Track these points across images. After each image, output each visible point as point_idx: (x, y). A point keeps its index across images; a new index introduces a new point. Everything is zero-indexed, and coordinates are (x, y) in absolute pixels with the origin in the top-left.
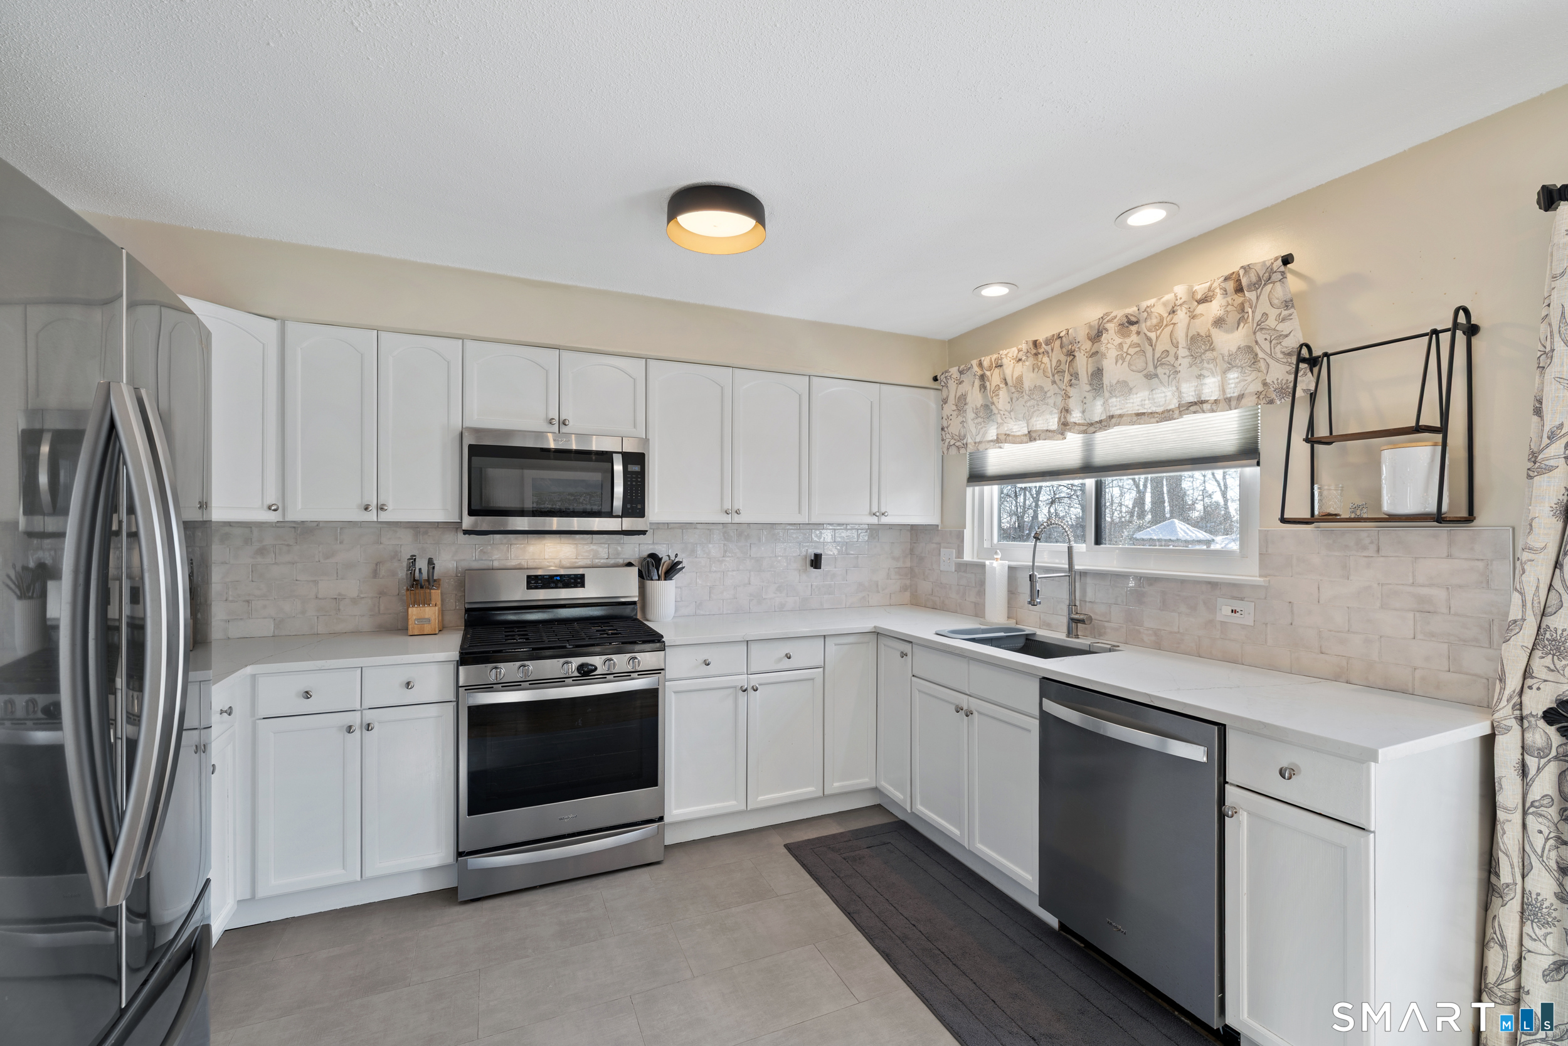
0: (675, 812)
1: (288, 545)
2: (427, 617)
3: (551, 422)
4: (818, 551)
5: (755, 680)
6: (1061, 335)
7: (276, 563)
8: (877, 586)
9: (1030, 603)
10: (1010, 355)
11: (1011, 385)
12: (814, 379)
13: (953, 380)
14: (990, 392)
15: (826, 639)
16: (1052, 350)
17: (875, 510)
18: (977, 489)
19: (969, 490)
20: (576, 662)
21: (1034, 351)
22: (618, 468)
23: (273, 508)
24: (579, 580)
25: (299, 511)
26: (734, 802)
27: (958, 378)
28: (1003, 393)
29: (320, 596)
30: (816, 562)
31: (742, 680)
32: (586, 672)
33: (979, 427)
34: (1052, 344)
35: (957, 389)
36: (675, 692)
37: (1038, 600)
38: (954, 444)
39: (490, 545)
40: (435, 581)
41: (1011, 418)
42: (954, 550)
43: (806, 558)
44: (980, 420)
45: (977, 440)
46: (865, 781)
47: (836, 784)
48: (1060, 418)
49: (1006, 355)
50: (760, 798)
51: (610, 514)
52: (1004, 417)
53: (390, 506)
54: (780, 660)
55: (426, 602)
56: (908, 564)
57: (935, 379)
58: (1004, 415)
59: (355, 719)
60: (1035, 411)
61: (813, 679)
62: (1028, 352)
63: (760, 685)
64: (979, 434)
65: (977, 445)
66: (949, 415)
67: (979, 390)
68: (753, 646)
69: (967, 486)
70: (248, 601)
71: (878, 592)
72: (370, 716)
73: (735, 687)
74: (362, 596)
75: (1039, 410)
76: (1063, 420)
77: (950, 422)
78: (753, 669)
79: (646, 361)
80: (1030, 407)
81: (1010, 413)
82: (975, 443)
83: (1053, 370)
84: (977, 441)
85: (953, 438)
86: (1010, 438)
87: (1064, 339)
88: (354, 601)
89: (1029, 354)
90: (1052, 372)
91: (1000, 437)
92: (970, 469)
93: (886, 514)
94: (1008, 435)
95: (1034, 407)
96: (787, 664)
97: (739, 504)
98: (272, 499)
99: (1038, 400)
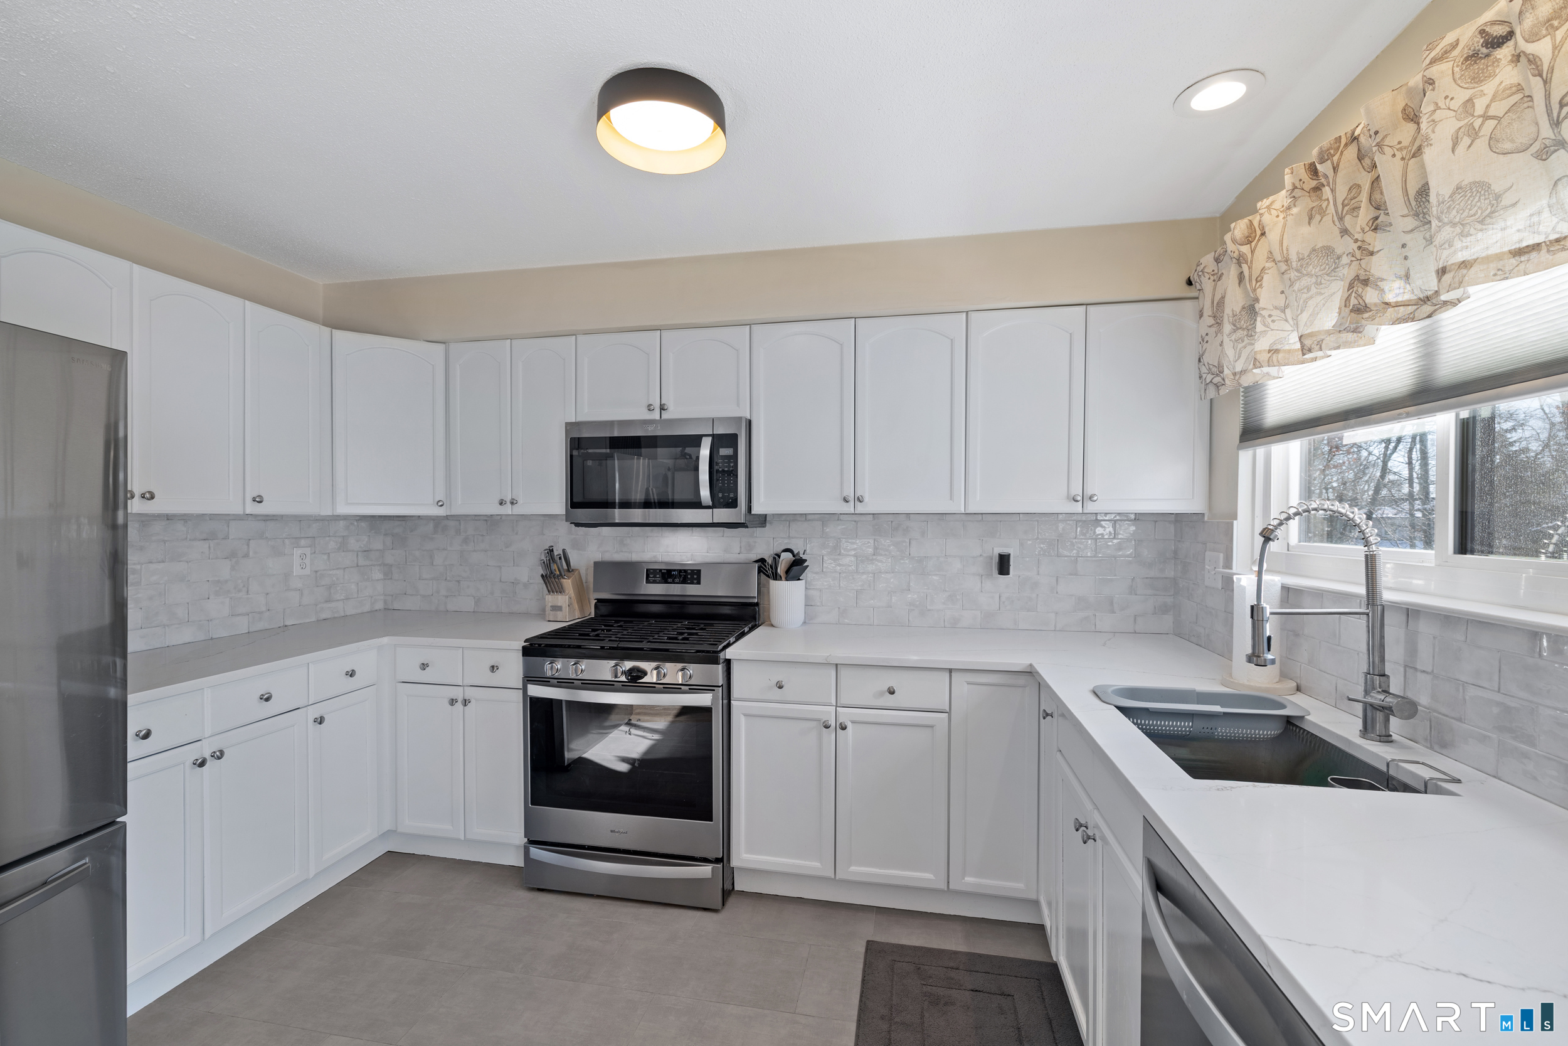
0: (745, 856)
1: (482, 535)
2: (559, 605)
3: (650, 408)
4: (1004, 551)
5: (845, 715)
6: (1356, 134)
7: (475, 551)
8: (1112, 603)
9: (1250, 659)
10: (1277, 205)
11: (1280, 259)
12: (972, 315)
13: (1207, 276)
14: (1250, 280)
15: (953, 674)
16: (1335, 169)
17: (1077, 490)
18: (1261, 451)
19: (1245, 457)
20: (628, 665)
21: (1314, 183)
22: (705, 452)
23: (440, 504)
24: (695, 577)
25: (460, 507)
26: (817, 864)
27: (1216, 271)
28: (1270, 280)
29: (502, 580)
30: (1003, 564)
31: (828, 713)
32: (634, 679)
33: (1240, 346)
34: (1335, 158)
35: (1214, 289)
36: (745, 715)
37: (1270, 656)
38: (1211, 382)
39: (629, 537)
40: (573, 570)
41: (1286, 320)
42: (1222, 555)
43: (992, 559)
44: (1240, 333)
45: (1238, 369)
46: (1020, 888)
47: (968, 879)
48: (1348, 299)
49: (1268, 207)
50: (853, 868)
51: (697, 504)
52: (1269, 320)
53: (520, 501)
54: (881, 694)
55: (560, 590)
56: (1172, 574)
57: (1189, 283)
58: (1270, 316)
59: (458, 693)
60: (1311, 297)
61: (932, 727)
62: (1295, 188)
63: (853, 722)
64: (1239, 357)
65: (1237, 378)
66: (1204, 335)
67: (1238, 282)
68: (843, 672)
69: (1239, 448)
70: (459, 582)
71: (1113, 612)
72: (470, 693)
73: (818, 720)
74: (531, 581)
75: (1321, 294)
76: (1353, 301)
77: (1205, 345)
78: (843, 700)
79: (750, 327)
80: (1299, 290)
81: (1283, 311)
82: (1235, 374)
83: (1340, 207)
84: (1237, 371)
85: (1210, 372)
86: (1280, 355)
87: (1362, 139)
88: (526, 586)
89: (1297, 193)
90: (1337, 212)
91: (1258, 357)
92: (1245, 419)
93: (1095, 498)
94: (1277, 351)
95: (1309, 289)
96: (889, 700)
97: (864, 490)
98: (440, 496)
99: (1320, 273)
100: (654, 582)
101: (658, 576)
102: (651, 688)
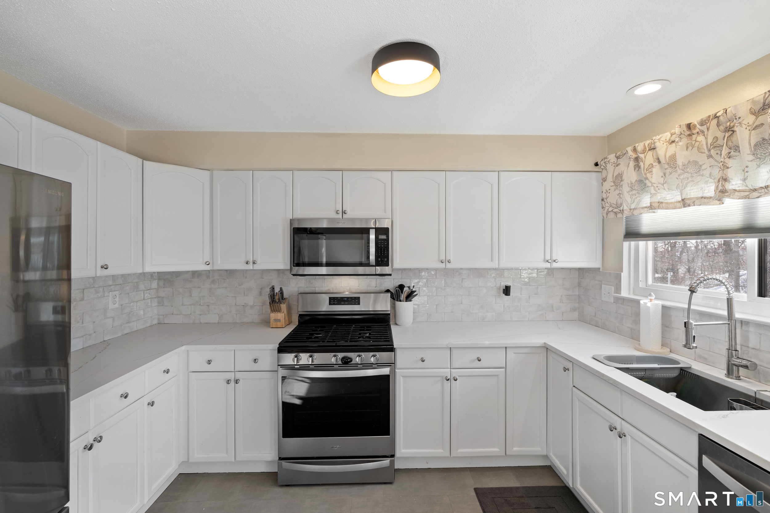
0: (403, 451)
1: (224, 279)
2: (279, 318)
3: (337, 212)
4: (508, 284)
5: (455, 373)
6: (718, 115)
7: (219, 288)
8: (553, 307)
10: (663, 139)
11: (665, 162)
12: (501, 173)
13: (611, 164)
14: (644, 170)
15: (507, 349)
16: (708, 129)
17: (548, 257)
18: (633, 243)
19: (626, 244)
20: (341, 355)
21: (688, 133)
22: (372, 237)
23: (207, 263)
24: (357, 301)
25: (221, 264)
26: (442, 451)
27: (616, 162)
28: (657, 171)
29: (237, 304)
30: (507, 291)
31: (446, 372)
32: (346, 362)
33: (634, 197)
34: (708, 124)
35: (614, 170)
36: (402, 376)
37: (694, 345)
38: (612, 211)
39: (314, 279)
40: (285, 299)
41: (664, 189)
42: (613, 287)
43: (500, 288)
44: (634, 192)
45: (633, 207)
46: (538, 450)
47: (515, 449)
48: (717, 187)
49: (659, 139)
50: (460, 450)
51: (368, 265)
52: (657, 189)
53: (258, 262)
54: (473, 361)
55: (279, 310)
56: (577, 293)
57: (596, 164)
58: (657, 187)
59: (231, 376)
60: (689, 182)
61: (498, 376)
62: (681, 134)
63: (459, 376)
64: (633, 202)
65: (632, 211)
66: (608, 190)
67: (634, 169)
68: (454, 352)
69: (624, 241)
70: (208, 306)
71: (553, 311)
72: (239, 375)
73: (442, 377)
74: (255, 304)
75: (693, 181)
76: (720, 188)
77: (608, 195)
78: (454, 366)
79: (392, 172)
80: (683, 179)
81: (663, 184)
82: (630, 209)
83: (709, 146)
84: (631, 208)
85: (611, 206)
86: (664, 205)
87: (721, 118)
88: (252, 307)
89: (682, 136)
90: (707, 147)
91: (653, 204)
92: (626, 228)
93: (557, 261)
94: (662, 203)
95: (688, 179)
96: (478, 364)
97: (450, 257)
98: (207, 259)
99: (693, 172)
100: (334, 304)
101: (336, 301)
102: (356, 367)
